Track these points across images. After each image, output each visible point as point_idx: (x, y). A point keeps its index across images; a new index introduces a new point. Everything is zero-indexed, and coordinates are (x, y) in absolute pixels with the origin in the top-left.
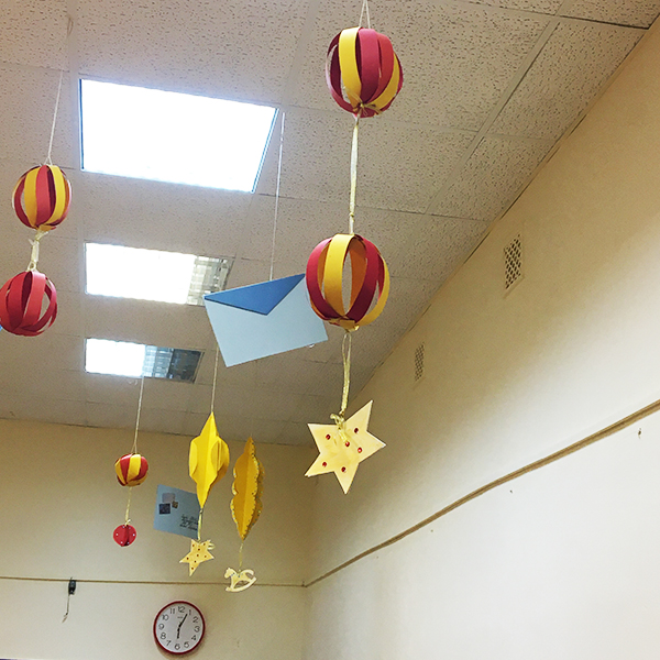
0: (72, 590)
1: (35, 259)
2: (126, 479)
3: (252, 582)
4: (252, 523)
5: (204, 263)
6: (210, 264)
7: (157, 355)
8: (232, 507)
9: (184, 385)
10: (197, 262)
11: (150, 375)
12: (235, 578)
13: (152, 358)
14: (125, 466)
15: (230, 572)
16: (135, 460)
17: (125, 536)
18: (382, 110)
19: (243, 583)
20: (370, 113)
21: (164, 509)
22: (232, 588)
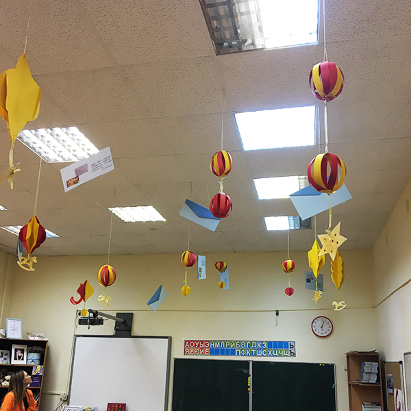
0: (277, 314)
1: (222, 188)
2: (287, 270)
3: (344, 306)
4: (341, 283)
5: (303, 179)
6: (305, 179)
7: (294, 220)
8: (332, 277)
9: (308, 230)
10: (299, 179)
11: (293, 228)
12: (337, 305)
13: (292, 221)
14: (286, 265)
15: (334, 303)
16: (289, 262)
17: (290, 292)
18: (336, 96)
19: (341, 307)
20: (331, 98)
21: (308, 281)
22: (336, 309)
